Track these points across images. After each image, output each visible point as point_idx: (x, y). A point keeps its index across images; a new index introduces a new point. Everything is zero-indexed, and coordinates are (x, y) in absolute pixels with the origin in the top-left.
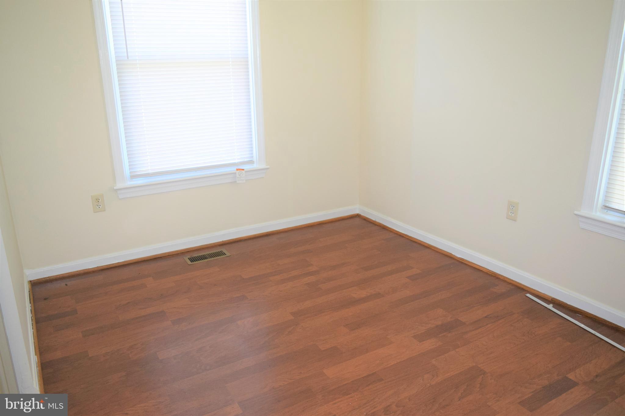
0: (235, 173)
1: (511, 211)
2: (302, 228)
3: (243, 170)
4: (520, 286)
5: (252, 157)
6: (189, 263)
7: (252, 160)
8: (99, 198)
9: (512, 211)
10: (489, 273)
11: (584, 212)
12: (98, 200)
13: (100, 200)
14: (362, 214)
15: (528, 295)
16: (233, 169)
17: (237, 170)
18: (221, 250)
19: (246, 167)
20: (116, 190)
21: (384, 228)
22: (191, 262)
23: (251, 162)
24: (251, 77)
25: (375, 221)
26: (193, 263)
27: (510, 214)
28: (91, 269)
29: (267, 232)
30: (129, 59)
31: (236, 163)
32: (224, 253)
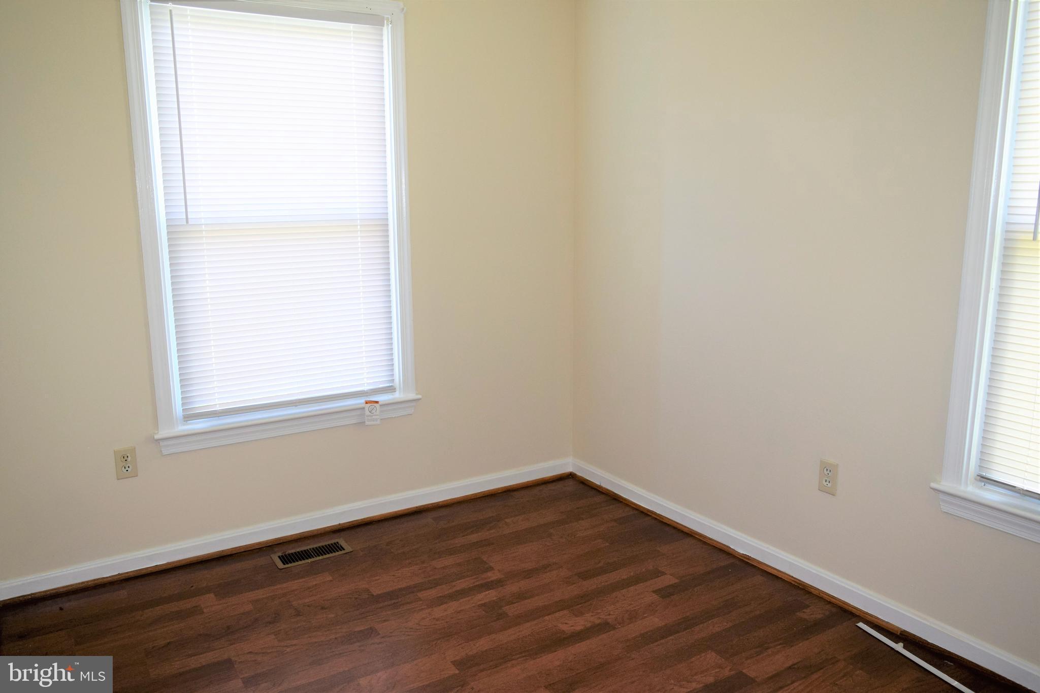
0: (364, 408)
1: (826, 479)
2: (476, 498)
3: (377, 402)
4: (847, 607)
5: (393, 381)
6: (280, 565)
7: (391, 386)
8: (128, 455)
9: (828, 478)
10: (793, 583)
11: (946, 485)
12: (125, 458)
13: (129, 458)
14: (579, 474)
15: (861, 625)
16: (361, 401)
17: (367, 403)
18: (335, 541)
19: (382, 398)
20: (158, 441)
21: (615, 499)
22: (284, 564)
23: (390, 389)
24: (391, 249)
25: (600, 485)
26: (287, 566)
27: (825, 484)
28: (107, 577)
29: (417, 507)
30: (190, 223)
31: (364, 391)
32: (341, 546)
